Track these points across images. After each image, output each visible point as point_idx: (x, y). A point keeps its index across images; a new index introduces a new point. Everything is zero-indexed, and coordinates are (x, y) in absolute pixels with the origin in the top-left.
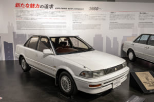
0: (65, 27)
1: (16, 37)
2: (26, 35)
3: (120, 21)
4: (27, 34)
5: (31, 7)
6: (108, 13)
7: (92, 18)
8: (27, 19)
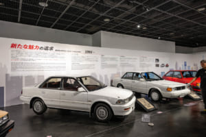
0: (64, 67)
1: (9, 79)
2: (22, 77)
3: (109, 62)
4: (24, 75)
5: (30, 48)
6: (100, 56)
7: (88, 59)
8: (24, 60)
